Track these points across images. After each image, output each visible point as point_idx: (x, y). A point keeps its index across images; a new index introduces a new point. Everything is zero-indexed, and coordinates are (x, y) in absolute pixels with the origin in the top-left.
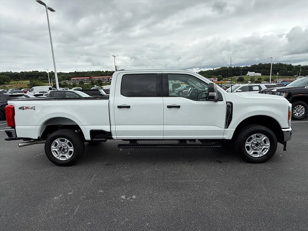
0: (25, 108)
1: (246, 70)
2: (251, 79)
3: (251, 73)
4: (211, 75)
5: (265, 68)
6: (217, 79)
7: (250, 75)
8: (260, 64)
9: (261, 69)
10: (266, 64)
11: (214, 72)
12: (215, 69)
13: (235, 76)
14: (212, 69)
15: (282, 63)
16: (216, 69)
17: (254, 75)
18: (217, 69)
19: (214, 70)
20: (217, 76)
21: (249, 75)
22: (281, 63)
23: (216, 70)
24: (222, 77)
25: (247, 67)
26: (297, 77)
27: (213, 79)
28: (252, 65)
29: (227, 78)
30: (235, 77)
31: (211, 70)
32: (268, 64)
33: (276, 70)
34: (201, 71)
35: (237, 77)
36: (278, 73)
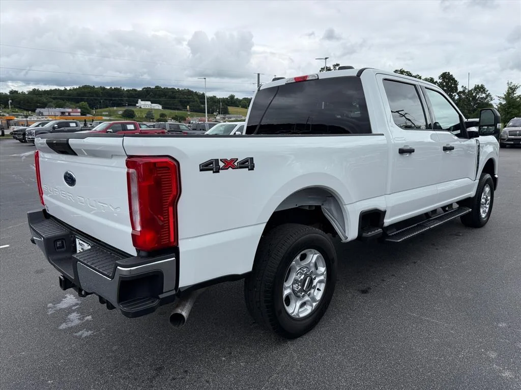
0: (221, 164)
1: (133, 96)
2: (148, 114)
3: (143, 103)
4: (62, 102)
5: (166, 96)
6: (79, 110)
7: (143, 107)
8: (157, 87)
9: (160, 96)
10: (167, 89)
11: (69, 95)
12: (68, 88)
13: (115, 106)
14: (62, 88)
15: (192, 90)
16: (71, 87)
17: (149, 108)
18: (75, 90)
19: (66, 89)
20: (78, 105)
21: (140, 107)
22: (190, 89)
23: (70, 90)
24: (88, 108)
25: (135, 90)
26: (216, 115)
27: (70, 110)
28: (145, 88)
29: (99, 110)
30: (115, 108)
31: (59, 90)
32: (170, 89)
33: (185, 102)
34: (34, 90)
35: (119, 108)
36: (188, 107)
